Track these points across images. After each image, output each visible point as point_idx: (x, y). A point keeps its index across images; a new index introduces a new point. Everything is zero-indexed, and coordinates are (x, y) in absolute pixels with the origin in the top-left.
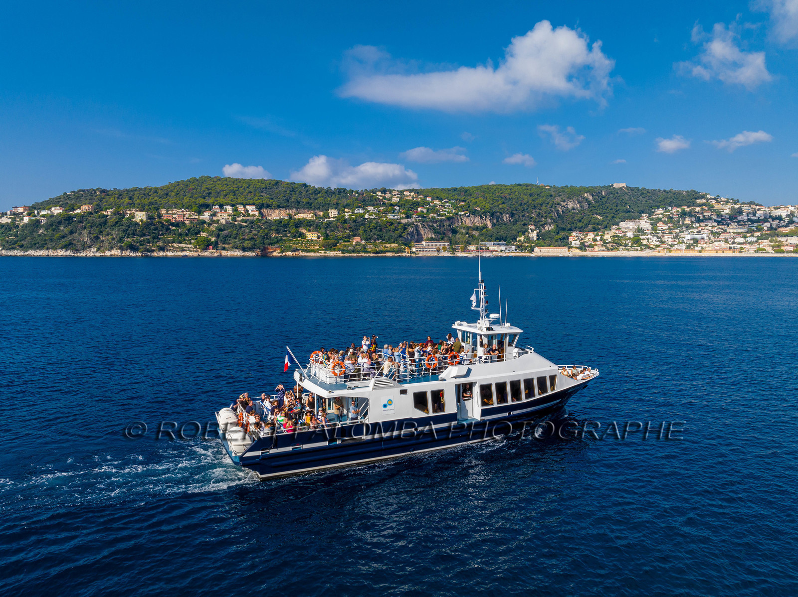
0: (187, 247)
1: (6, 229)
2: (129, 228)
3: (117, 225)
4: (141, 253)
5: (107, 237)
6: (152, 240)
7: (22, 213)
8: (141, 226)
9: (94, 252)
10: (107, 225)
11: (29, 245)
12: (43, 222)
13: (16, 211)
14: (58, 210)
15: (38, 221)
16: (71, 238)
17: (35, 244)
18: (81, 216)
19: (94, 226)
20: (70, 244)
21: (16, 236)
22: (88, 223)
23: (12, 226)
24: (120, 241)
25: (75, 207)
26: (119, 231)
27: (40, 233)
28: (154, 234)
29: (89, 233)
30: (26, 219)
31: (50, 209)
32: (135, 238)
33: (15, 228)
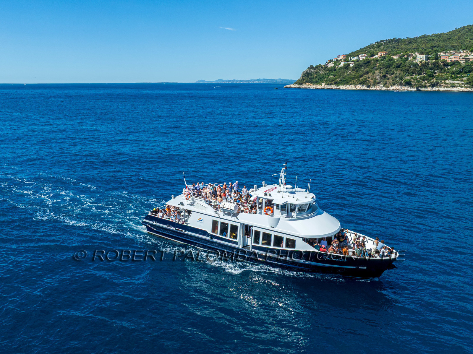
0: (458, 84)
1: (330, 71)
2: (410, 68)
3: (401, 66)
4: (417, 88)
5: (392, 75)
6: (427, 77)
7: (341, 60)
8: (420, 66)
9: (381, 87)
10: (393, 66)
11: (341, 81)
12: (352, 65)
13: (338, 58)
14: (363, 56)
15: (349, 65)
16: (367, 76)
17: (344, 81)
18: (377, 60)
19: (384, 68)
20: (366, 81)
21: (335, 76)
22: (381, 65)
23: (334, 69)
24: (401, 79)
25: (375, 54)
26: (401, 71)
27: (348, 73)
28: (430, 73)
29: (380, 73)
30: (342, 64)
31: (358, 56)
32: (413, 76)
33: (335, 70)
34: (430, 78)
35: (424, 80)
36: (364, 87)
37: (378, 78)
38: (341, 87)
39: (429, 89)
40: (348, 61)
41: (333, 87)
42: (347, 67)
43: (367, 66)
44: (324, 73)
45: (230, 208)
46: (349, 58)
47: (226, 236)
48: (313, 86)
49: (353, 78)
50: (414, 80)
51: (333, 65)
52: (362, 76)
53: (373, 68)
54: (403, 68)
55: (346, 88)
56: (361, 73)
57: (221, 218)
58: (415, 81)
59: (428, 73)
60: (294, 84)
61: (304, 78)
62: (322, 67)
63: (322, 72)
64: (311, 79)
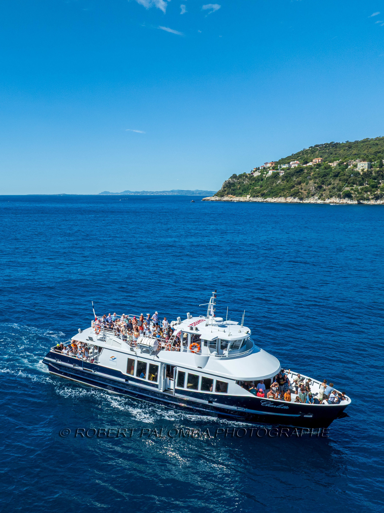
1: (256, 181)
2: (350, 177)
3: (339, 175)
4: (358, 201)
5: (329, 186)
6: (370, 188)
7: (269, 168)
8: (362, 176)
9: (316, 200)
10: (331, 175)
11: (269, 193)
12: (281, 174)
13: (266, 166)
14: (295, 164)
15: (278, 174)
16: (300, 187)
17: (273, 192)
18: (311, 168)
19: (319, 177)
20: (298, 193)
21: (261, 186)
22: (315, 174)
23: (260, 179)
24: (340, 190)
25: (308, 161)
26: (340, 180)
27: (278, 183)
28: (373, 183)
29: (315, 183)
30: (270, 172)
31: (289, 163)
32: (354, 186)
33: (262, 180)
34: (373, 189)
35: (366, 192)
36: (296, 200)
37: (312, 189)
38: (269, 200)
39: (372, 202)
40: (277, 170)
41: (260, 199)
42: (275, 176)
43: (300, 175)
44: (249, 183)
45: (149, 345)
46: (278, 165)
47: (145, 378)
48: (236, 199)
49: (283, 190)
50: (355, 191)
51: (260, 174)
52: (294, 187)
53: (306, 178)
54: (342, 177)
55: (275, 200)
56: (292, 183)
57: (138, 357)
58: (356, 193)
59: (371, 184)
60: (213, 196)
61: (225, 189)
62: (246, 177)
63: (247, 182)
64: (234, 190)
